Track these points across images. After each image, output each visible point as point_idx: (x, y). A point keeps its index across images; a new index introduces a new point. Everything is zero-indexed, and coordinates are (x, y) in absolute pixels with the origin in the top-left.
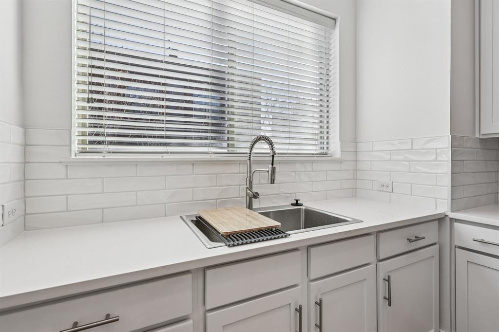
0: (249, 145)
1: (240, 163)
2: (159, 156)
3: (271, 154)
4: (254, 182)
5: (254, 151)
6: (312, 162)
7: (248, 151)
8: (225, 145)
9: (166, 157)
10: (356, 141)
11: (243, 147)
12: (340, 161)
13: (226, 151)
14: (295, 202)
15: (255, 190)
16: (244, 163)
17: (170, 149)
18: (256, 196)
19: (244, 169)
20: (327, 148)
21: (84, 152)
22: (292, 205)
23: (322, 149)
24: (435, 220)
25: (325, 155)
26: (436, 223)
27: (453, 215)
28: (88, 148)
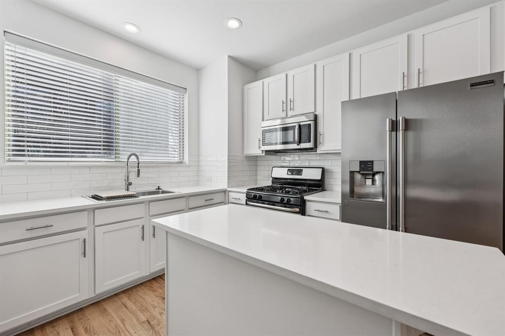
0: (127, 157)
1: (122, 167)
2: (66, 164)
3: (137, 162)
4: (130, 177)
5: (130, 160)
6: (170, 167)
7: (126, 160)
8: (113, 156)
9: (71, 164)
10: (199, 155)
11: (124, 158)
12: (189, 166)
13: (114, 160)
14: (158, 188)
15: (130, 181)
16: (125, 167)
17: (73, 159)
18: (130, 184)
19: (124, 170)
20: (183, 159)
21: (10, 161)
22: (156, 189)
23: (180, 159)
24: (222, 192)
25: (181, 162)
26: (223, 193)
27: (228, 189)
28: (12, 158)
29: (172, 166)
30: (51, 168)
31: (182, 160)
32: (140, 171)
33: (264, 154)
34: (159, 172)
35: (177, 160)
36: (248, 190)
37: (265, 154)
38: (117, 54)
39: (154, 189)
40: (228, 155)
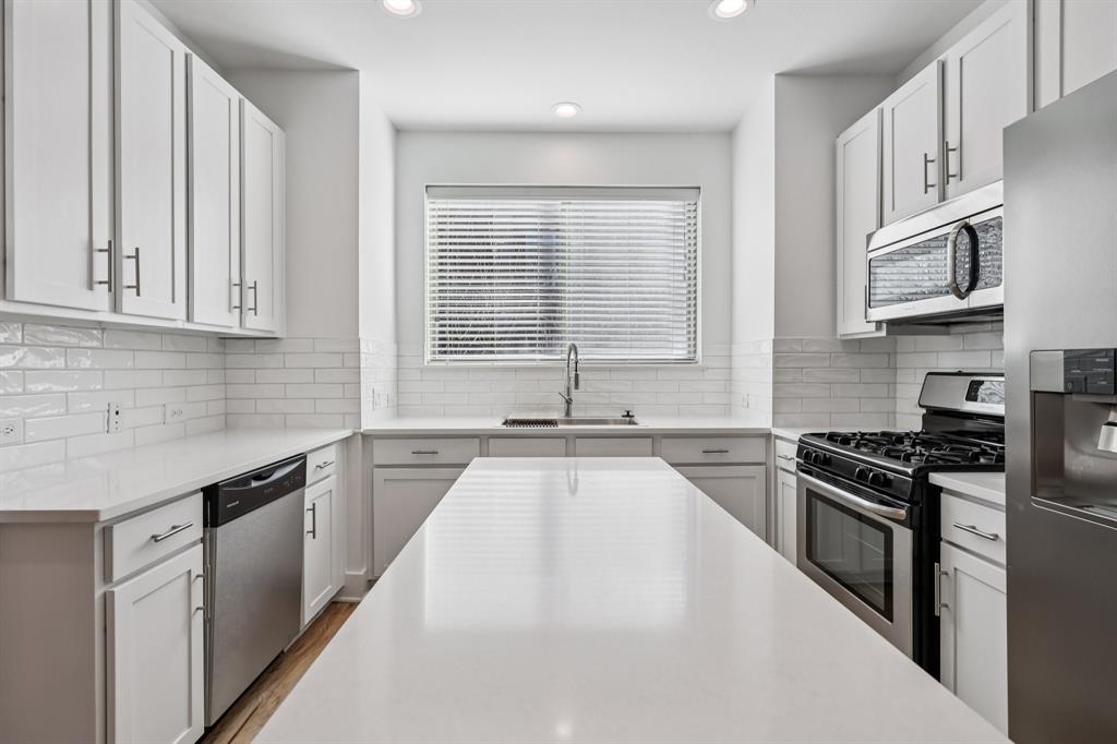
10: (731, 342)
12: (703, 370)
14: (626, 413)
18: (569, 402)
20: (694, 352)
21: (434, 360)
22: (623, 416)
23: (689, 352)
24: (762, 436)
25: (690, 360)
26: (763, 440)
27: (775, 431)
28: (438, 357)
29: (661, 368)
30: (468, 370)
31: (692, 356)
32: (580, 378)
33: (883, 333)
34: (633, 380)
35: (680, 352)
36: (803, 435)
37: (888, 333)
38: (565, 163)
39: (618, 415)
40: (774, 340)
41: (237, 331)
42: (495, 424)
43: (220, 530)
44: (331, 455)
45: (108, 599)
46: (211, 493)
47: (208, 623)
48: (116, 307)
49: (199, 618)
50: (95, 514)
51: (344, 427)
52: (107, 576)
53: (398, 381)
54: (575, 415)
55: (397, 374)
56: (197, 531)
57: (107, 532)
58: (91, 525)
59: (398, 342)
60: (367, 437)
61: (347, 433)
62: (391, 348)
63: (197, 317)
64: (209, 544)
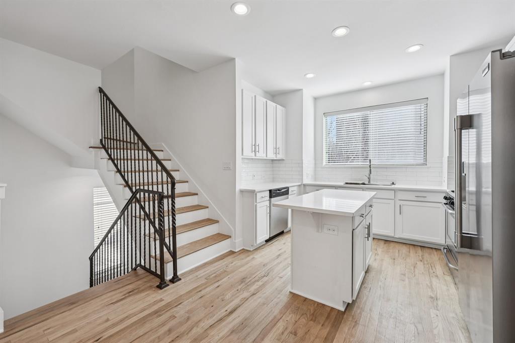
14: (392, 183)
18: (369, 178)
25: (423, 164)
28: (327, 163)
31: (425, 162)
35: (419, 161)
39: (389, 184)
40: (448, 157)
41: (275, 159)
42: (342, 184)
43: (272, 199)
44: (295, 188)
45: (256, 205)
46: (270, 191)
47: (270, 216)
48: (255, 156)
49: (268, 215)
50: (255, 190)
51: (299, 182)
52: (256, 202)
53: (315, 171)
54: (372, 182)
55: (315, 169)
56: (268, 198)
57: (256, 194)
58: (254, 192)
59: (315, 159)
60: (304, 185)
61: (300, 184)
62: (313, 162)
63: (268, 156)
64: (270, 201)
